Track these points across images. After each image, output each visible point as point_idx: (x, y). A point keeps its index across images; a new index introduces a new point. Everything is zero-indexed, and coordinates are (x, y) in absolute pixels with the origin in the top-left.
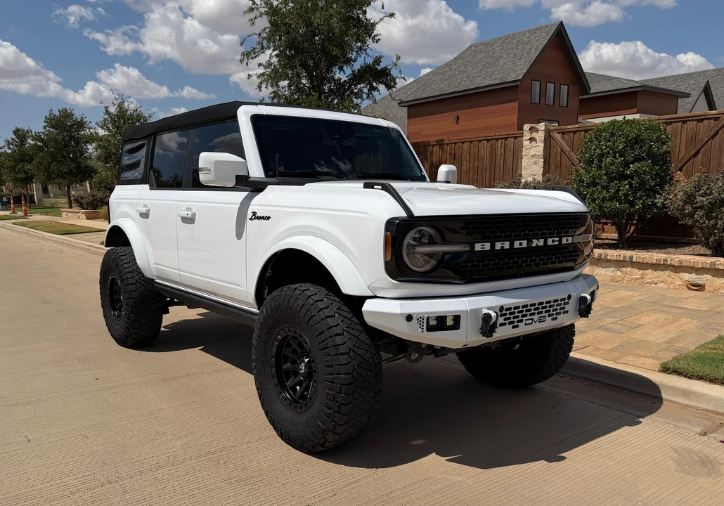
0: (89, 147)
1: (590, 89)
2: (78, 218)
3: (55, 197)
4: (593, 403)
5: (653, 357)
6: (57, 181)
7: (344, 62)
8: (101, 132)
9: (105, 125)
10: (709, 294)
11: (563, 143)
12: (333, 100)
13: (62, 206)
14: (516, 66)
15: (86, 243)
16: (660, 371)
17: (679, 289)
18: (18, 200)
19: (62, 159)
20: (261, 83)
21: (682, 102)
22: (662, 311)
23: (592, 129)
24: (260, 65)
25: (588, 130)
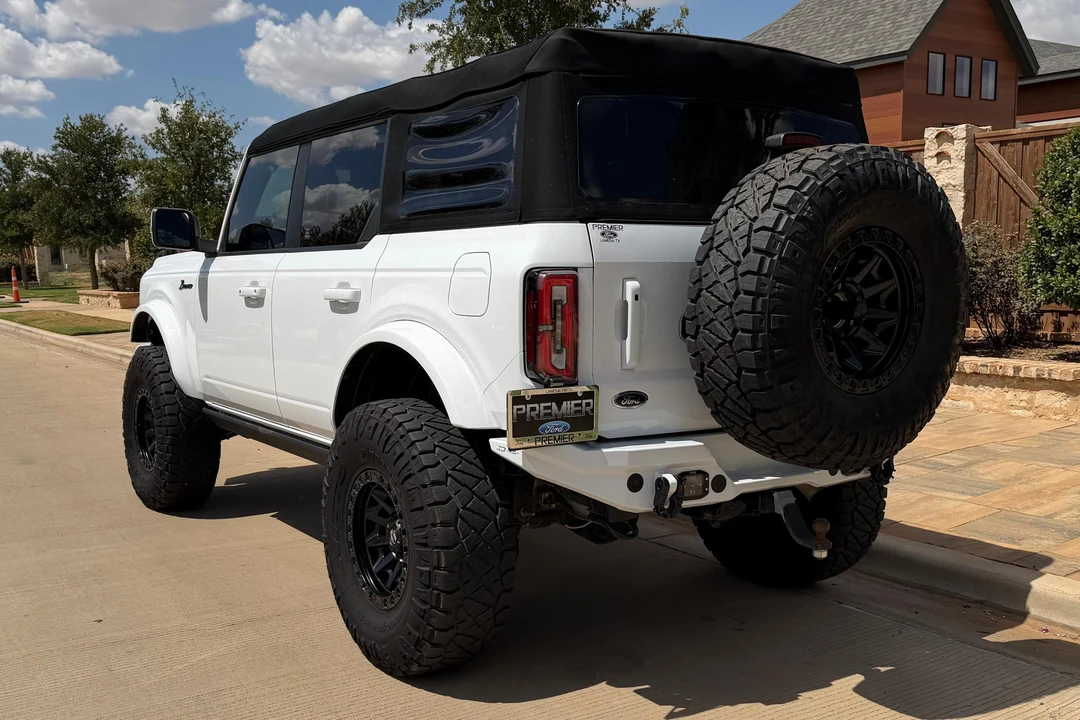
0: (131, 181)
1: (1038, 67)
2: (107, 307)
3: (73, 269)
6: (73, 240)
7: (585, 22)
8: (152, 154)
9: (158, 140)
11: (1003, 162)
13: (83, 284)
14: (899, 27)
15: (115, 350)
18: (5, 275)
19: (83, 203)
20: (433, 61)
23: (1061, 135)
24: (432, 27)
25: (1052, 137)
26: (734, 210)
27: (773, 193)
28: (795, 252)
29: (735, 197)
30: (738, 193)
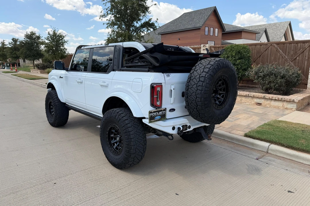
0: (42, 46)
1: (225, 30)
2: (37, 73)
3: (29, 64)
4: (221, 148)
5: (242, 131)
6: (29, 58)
7: (138, 20)
8: (47, 41)
9: (48, 39)
10: (263, 107)
12: (134, 33)
13: (31, 68)
14: (200, 22)
15: (40, 83)
16: (244, 136)
17: (253, 105)
18: (13, 65)
19: (31, 50)
21: (257, 35)
22: (247, 113)
24: (107, 20)
26: (195, 72)
27: (204, 69)
28: (209, 81)
29: (195, 69)
30: (195, 68)
